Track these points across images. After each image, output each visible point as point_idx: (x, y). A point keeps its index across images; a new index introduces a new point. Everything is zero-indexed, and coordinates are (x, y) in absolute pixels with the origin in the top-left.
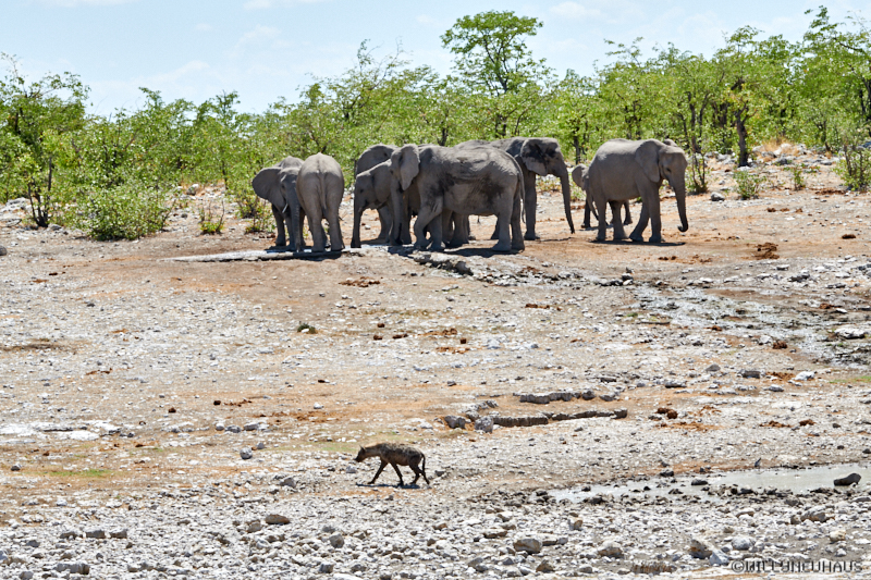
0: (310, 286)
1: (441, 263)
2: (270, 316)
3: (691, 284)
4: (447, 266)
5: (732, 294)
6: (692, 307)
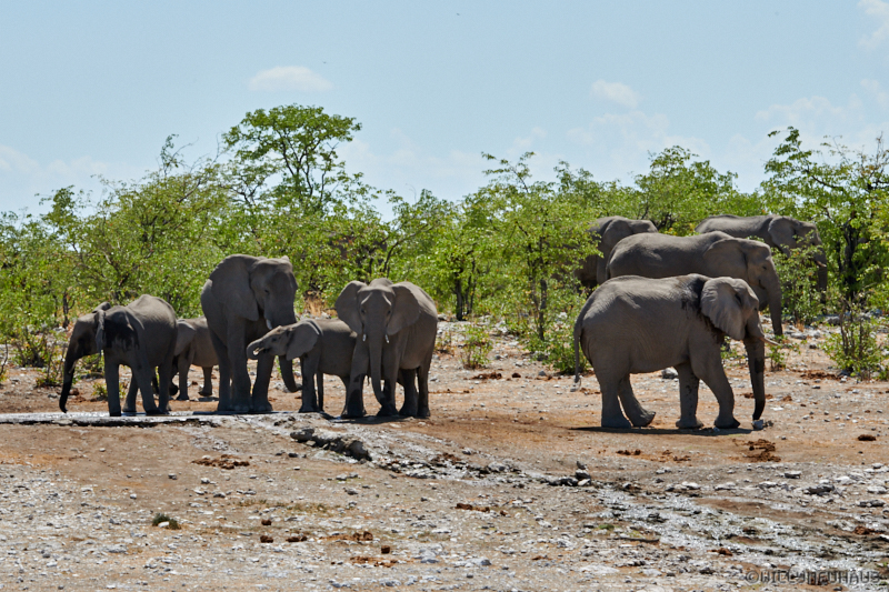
0: (153, 463)
1: (329, 441)
2: (107, 501)
3: (671, 490)
4: (337, 446)
5: (734, 507)
6: (683, 520)
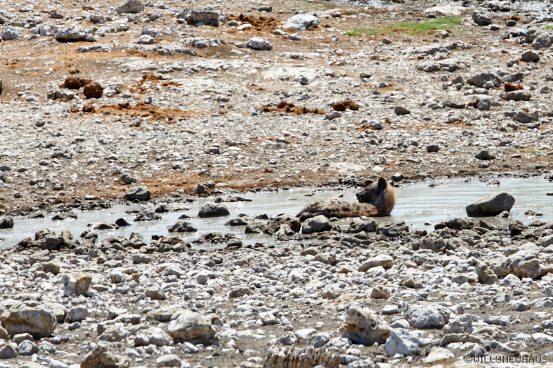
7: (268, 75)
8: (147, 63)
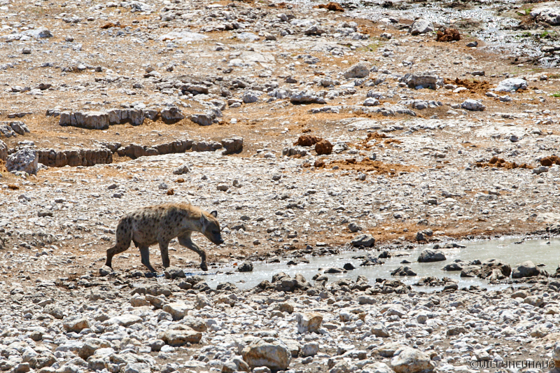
7: (481, 133)
8: (371, 123)
